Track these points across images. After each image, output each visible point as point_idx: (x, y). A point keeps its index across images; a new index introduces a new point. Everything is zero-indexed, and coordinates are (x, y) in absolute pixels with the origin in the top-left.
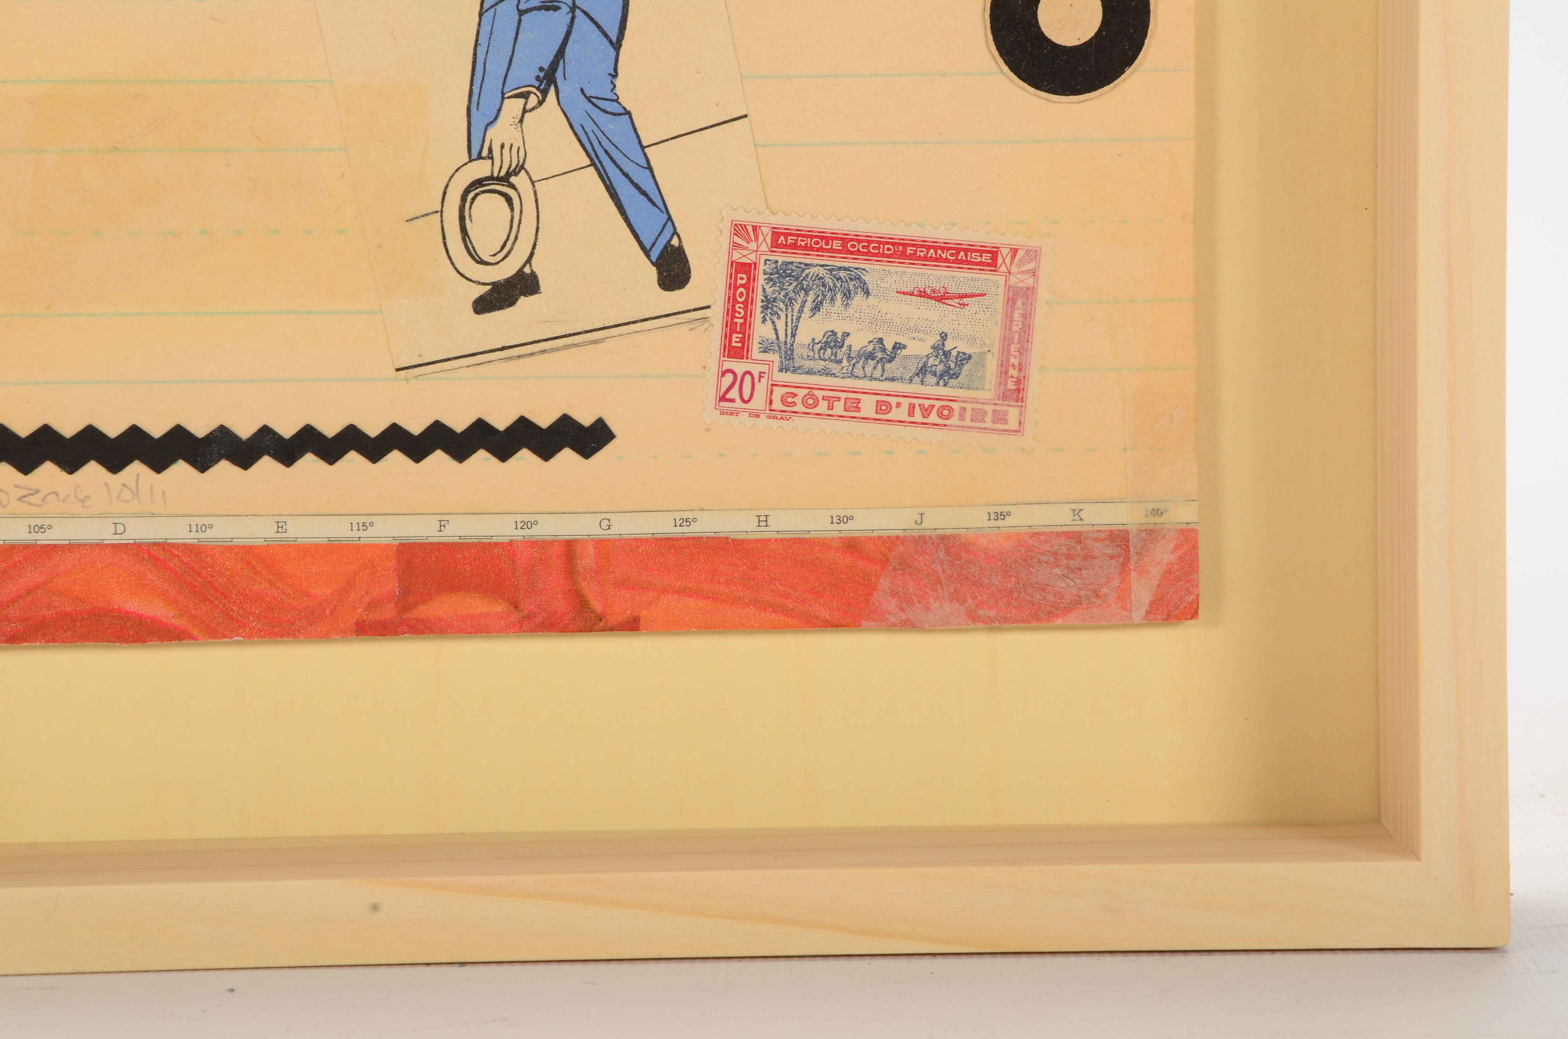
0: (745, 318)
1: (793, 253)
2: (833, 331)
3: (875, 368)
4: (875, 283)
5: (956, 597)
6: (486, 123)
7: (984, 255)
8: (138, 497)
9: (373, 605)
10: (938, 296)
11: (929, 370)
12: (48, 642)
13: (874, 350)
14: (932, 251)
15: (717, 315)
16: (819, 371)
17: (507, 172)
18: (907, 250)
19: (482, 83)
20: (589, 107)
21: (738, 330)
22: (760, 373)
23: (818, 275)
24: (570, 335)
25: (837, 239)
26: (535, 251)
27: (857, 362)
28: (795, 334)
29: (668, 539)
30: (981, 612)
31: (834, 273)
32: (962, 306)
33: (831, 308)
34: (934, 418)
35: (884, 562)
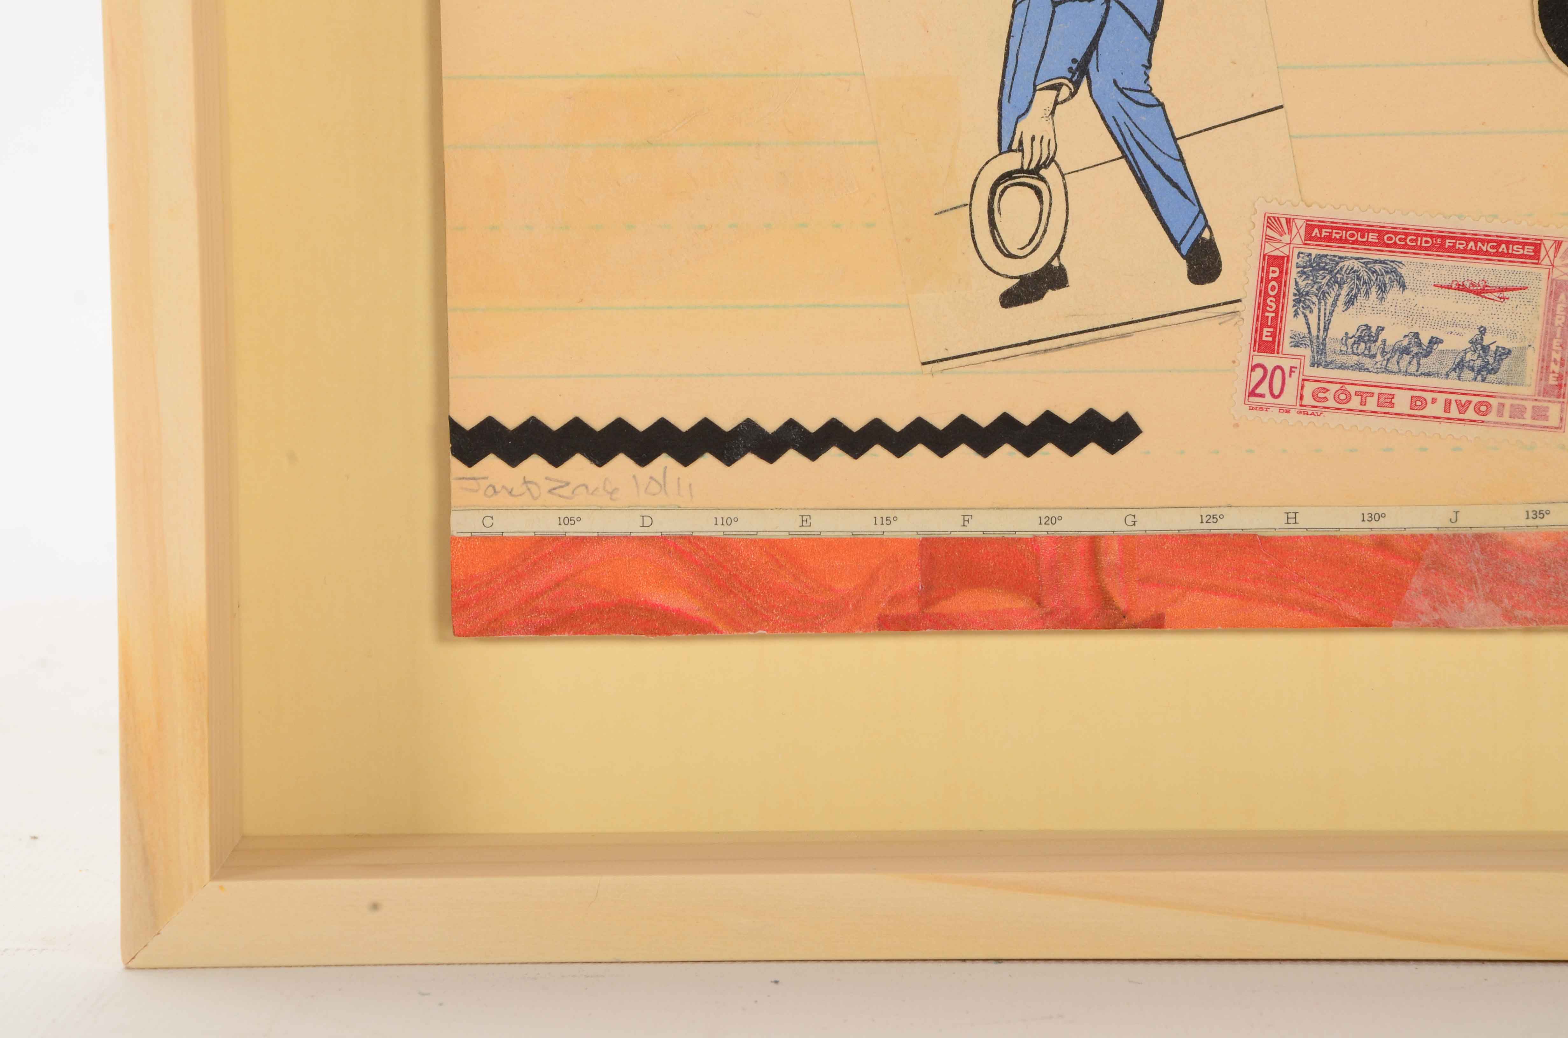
0: (1276, 311)
1: (1327, 246)
2: (1367, 325)
3: (1410, 363)
4: (1412, 276)
5: (1492, 597)
6: (1017, 115)
7: (1526, 247)
8: (665, 490)
9: (896, 599)
10: (1478, 290)
11: (1466, 365)
12: (576, 633)
13: (1409, 344)
14: (1472, 244)
15: (1248, 309)
16: (1352, 366)
17: (1037, 165)
18: (1445, 243)
19: (1014, 75)
20: (1121, 98)
21: (1269, 324)
22: (1291, 368)
23: (1352, 268)
24: (1097, 329)
25: (1373, 231)
26: (1064, 244)
27: (1392, 357)
28: (1328, 328)
29: (1194, 535)
30: (1518, 612)
31: (1369, 266)
32: (1502, 300)
33: (1365, 301)
34: (1470, 414)
35: (1417, 561)
